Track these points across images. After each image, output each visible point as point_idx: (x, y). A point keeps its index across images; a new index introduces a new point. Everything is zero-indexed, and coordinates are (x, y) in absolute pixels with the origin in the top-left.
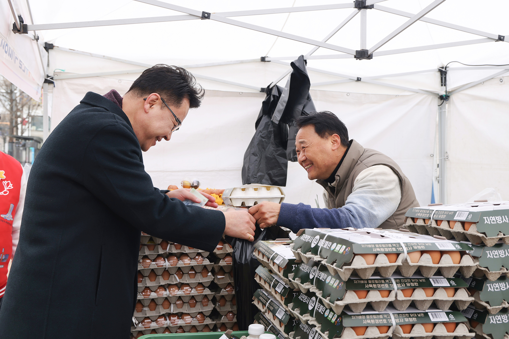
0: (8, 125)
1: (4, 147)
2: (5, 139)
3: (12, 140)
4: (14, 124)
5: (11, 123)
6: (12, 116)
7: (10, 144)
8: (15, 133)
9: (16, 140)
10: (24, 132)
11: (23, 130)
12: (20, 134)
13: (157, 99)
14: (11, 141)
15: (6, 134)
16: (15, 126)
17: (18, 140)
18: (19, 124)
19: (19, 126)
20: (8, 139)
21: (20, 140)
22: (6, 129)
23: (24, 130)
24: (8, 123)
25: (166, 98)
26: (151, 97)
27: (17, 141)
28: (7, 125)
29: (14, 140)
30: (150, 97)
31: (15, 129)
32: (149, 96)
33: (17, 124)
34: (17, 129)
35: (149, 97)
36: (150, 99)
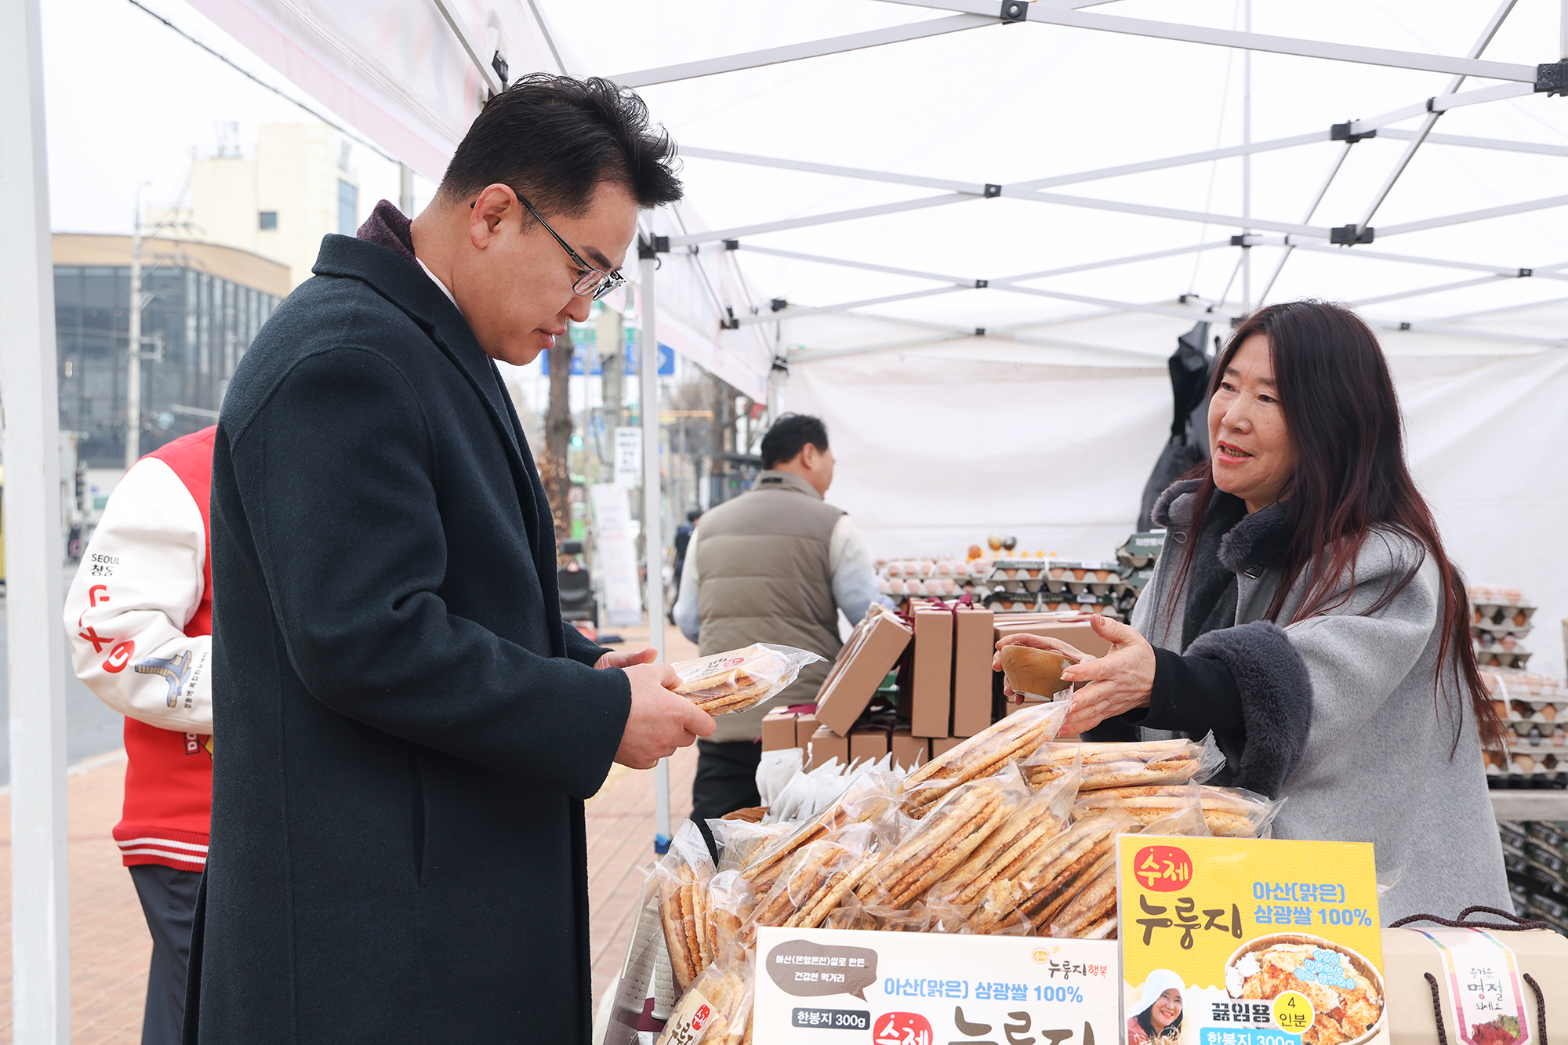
0: (709, 419)
1: (698, 489)
2: (698, 465)
3: (721, 468)
4: (725, 418)
5: (718, 413)
6: (720, 393)
7: (714, 479)
8: (728, 447)
9: (732, 467)
10: (754, 441)
11: (752, 435)
12: (741, 449)
13: (508, 202)
14: (716, 471)
15: (702, 451)
16: (727, 425)
17: (738, 468)
18: (739, 417)
19: (741, 424)
20: (707, 464)
21: (743, 468)
22: (703, 433)
23: (754, 435)
24: (709, 414)
25: (533, 195)
26: (486, 199)
27: (733, 472)
28: (704, 419)
29: (727, 468)
30: (485, 197)
31: (727, 433)
32: (481, 196)
33: (733, 417)
34: (735, 431)
35: (482, 200)
36: (484, 205)
